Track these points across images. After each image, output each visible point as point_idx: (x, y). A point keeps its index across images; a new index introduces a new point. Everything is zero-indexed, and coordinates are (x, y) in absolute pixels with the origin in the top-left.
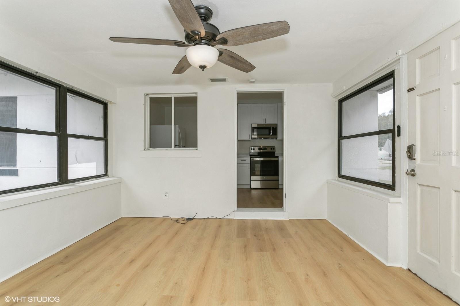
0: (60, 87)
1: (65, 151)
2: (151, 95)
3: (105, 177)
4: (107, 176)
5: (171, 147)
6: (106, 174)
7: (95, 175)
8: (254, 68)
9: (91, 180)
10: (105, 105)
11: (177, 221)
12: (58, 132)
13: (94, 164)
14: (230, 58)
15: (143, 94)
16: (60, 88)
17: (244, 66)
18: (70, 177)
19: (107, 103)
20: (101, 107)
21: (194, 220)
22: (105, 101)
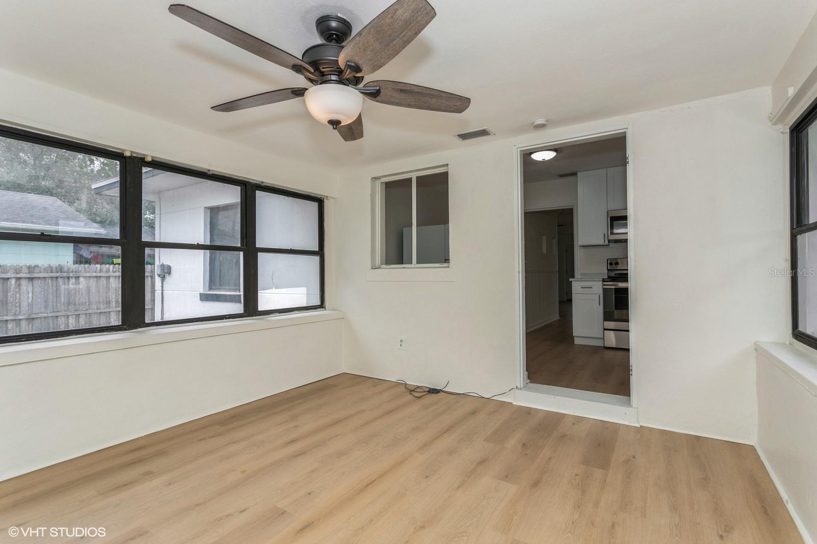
0: (246, 184)
1: (253, 271)
2: (382, 179)
3: (319, 309)
4: (323, 308)
5: (412, 264)
6: (322, 306)
7: (305, 305)
8: (468, 101)
9: (294, 312)
10: (320, 201)
11: (412, 390)
12: (243, 246)
13: (303, 290)
14: (402, 94)
15: (370, 178)
16: (246, 186)
17: (443, 101)
18: (261, 307)
19: (324, 199)
20: (315, 206)
21: (441, 394)
22: (319, 197)
